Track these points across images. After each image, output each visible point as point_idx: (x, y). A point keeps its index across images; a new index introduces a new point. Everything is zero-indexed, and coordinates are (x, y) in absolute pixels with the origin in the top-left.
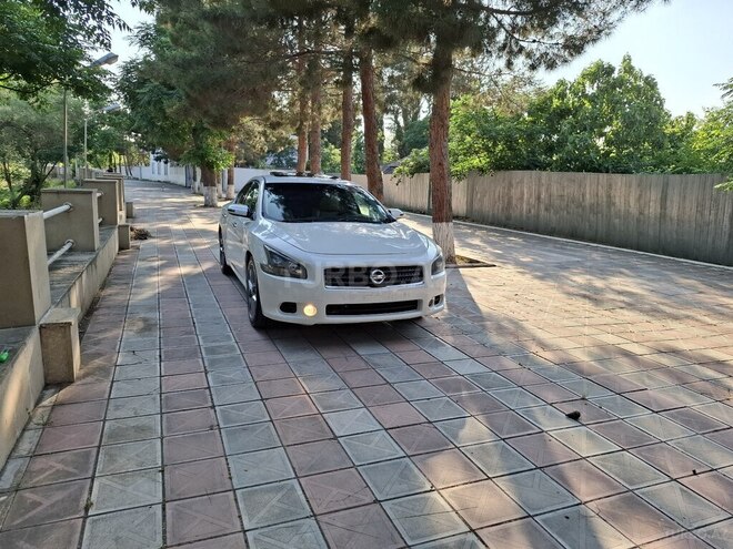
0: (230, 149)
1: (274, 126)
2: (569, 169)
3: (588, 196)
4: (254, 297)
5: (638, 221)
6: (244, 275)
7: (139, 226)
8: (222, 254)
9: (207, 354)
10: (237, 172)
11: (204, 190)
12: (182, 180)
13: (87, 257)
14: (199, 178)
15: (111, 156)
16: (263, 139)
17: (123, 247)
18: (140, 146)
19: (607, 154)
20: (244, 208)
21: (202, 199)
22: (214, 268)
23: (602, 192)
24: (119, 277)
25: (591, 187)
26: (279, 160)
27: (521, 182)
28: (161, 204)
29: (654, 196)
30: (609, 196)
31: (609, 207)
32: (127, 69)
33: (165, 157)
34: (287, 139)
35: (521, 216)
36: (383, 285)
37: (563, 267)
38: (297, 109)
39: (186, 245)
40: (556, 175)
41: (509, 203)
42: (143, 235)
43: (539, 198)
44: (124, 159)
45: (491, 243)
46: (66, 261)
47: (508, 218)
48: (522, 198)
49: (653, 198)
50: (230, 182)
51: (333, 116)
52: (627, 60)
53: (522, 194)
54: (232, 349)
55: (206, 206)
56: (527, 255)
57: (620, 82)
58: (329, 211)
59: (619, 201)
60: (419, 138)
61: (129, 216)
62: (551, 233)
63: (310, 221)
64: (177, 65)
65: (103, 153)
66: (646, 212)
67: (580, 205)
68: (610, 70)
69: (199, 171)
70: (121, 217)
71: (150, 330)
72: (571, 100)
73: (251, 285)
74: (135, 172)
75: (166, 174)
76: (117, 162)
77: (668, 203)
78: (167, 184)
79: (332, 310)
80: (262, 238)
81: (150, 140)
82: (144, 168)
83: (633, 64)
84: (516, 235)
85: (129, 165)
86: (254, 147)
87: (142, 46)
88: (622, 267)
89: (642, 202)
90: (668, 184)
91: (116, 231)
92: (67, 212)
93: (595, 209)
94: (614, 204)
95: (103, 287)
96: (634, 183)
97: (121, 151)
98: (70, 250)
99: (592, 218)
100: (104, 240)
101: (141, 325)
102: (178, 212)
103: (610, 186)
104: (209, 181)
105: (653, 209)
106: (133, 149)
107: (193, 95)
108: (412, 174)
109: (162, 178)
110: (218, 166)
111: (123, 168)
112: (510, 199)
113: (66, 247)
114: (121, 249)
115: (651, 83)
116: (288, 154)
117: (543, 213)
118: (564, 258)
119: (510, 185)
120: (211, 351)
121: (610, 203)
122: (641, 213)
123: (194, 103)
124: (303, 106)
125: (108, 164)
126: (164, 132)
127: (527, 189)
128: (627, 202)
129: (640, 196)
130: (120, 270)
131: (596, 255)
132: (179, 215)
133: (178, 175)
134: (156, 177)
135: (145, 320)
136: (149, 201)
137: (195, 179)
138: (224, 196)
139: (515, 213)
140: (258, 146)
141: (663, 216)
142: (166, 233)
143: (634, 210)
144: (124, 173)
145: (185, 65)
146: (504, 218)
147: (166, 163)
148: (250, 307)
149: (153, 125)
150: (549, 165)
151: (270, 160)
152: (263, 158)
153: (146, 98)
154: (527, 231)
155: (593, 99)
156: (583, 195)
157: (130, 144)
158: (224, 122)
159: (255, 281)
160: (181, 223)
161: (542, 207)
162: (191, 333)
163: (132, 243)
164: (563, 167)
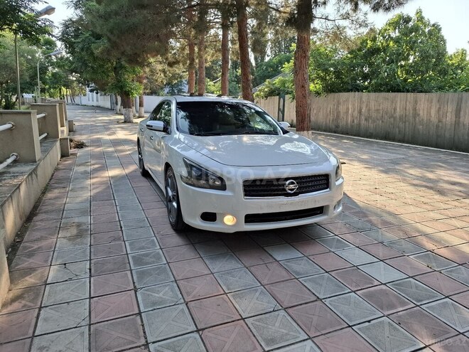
0: (141, 82)
1: (171, 65)
2: (381, 91)
3: (398, 109)
4: (175, 204)
5: (438, 126)
6: (163, 182)
7: (78, 138)
8: (141, 160)
9: (134, 264)
10: (146, 98)
11: (123, 111)
12: (108, 105)
13: (28, 168)
14: (119, 103)
15: (60, 89)
16: (162, 75)
17: (64, 155)
18: (79, 82)
19: (405, 80)
20: (160, 124)
21: (122, 117)
22: (135, 171)
23: (409, 107)
24: (60, 181)
25: (400, 103)
26: (173, 90)
27: (347, 100)
28: (94, 121)
29: (450, 109)
30: (415, 109)
31: (415, 117)
32: (66, 26)
33: (96, 89)
34: (179, 74)
35: (347, 124)
36: (295, 194)
37: (395, 162)
38: (187, 51)
39: (112, 152)
40: (373, 95)
41: (338, 116)
42: (80, 146)
43: (360, 112)
44: (69, 92)
45: (333, 145)
46: (9, 173)
47: (337, 127)
48: (347, 112)
49: (450, 110)
50: (141, 105)
51: (213, 56)
52: (419, 12)
53: (348, 109)
54: (158, 257)
55: (125, 122)
56: (364, 153)
57: (416, 29)
58: (227, 125)
59: (422, 113)
60: (266, 73)
61: (71, 130)
62: (370, 137)
63: (219, 134)
64: (100, 17)
65: (55, 88)
66: (444, 120)
67: (392, 116)
68: (407, 20)
69: (119, 98)
70: (62, 132)
71: (81, 236)
72: (380, 41)
73: (170, 193)
74: (77, 100)
75: (97, 101)
76: (65, 93)
77: (462, 113)
78: (98, 107)
79: (250, 219)
80: (179, 150)
81: (85, 76)
82: (83, 97)
83: (423, 15)
84: (348, 139)
85: (73, 95)
86: (157, 81)
87: (76, 9)
88: (438, 161)
89: (441, 113)
90: (462, 99)
91: (58, 143)
92: (10, 129)
93: (403, 118)
94: (419, 115)
95: (44, 193)
96: (435, 100)
97: (67, 86)
98: (15, 161)
99: (401, 125)
100: (45, 152)
101: (74, 231)
102: (106, 127)
103: (416, 102)
104: (127, 104)
105: (449, 118)
106: (75, 84)
107: (113, 38)
108: (266, 97)
109: (95, 104)
110: (132, 94)
111: (69, 98)
112: (338, 113)
113: (9, 161)
114: (62, 156)
115: (437, 28)
116: (178, 86)
117: (363, 122)
118: (393, 156)
119: (339, 103)
120: (138, 261)
121: (416, 114)
122: (440, 121)
123: (114, 45)
124: (192, 50)
125: (59, 95)
126: (94, 71)
127: (351, 106)
128: (429, 113)
129: (440, 108)
130: (60, 174)
131: (413, 152)
132: (108, 129)
133: (105, 101)
134: (91, 103)
135: (79, 225)
136: (86, 119)
137: (117, 104)
138: (137, 115)
139: (342, 123)
140: (160, 80)
141: (457, 123)
142: (98, 143)
143: (434, 119)
144: (69, 101)
145: (106, 17)
146: (334, 127)
147: (97, 93)
148: (169, 212)
149: (86, 65)
150: (366, 88)
151: (167, 90)
152: (162, 88)
153: (80, 46)
154: (352, 135)
155: (397, 41)
156: (395, 109)
157: (73, 81)
158: (137, 59)
159: (175, 189)
160: (109, 135)
161: (363, 118)
162: (119, 239)
163: (72, 151)
164: (378, 89)
